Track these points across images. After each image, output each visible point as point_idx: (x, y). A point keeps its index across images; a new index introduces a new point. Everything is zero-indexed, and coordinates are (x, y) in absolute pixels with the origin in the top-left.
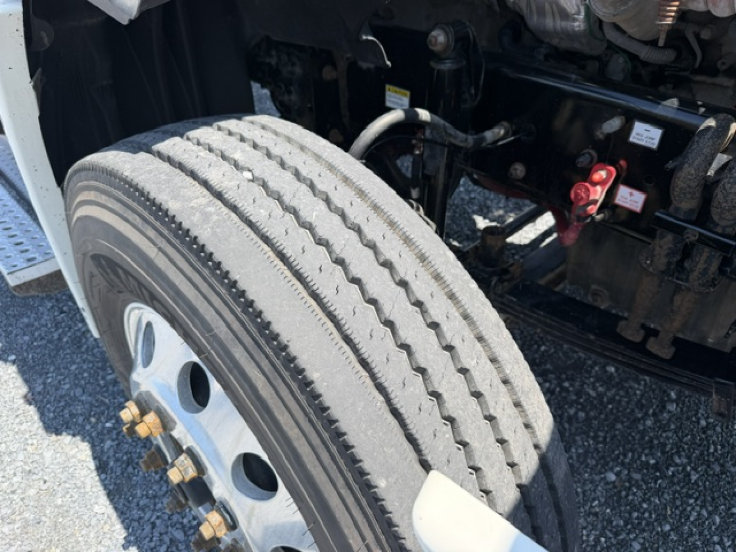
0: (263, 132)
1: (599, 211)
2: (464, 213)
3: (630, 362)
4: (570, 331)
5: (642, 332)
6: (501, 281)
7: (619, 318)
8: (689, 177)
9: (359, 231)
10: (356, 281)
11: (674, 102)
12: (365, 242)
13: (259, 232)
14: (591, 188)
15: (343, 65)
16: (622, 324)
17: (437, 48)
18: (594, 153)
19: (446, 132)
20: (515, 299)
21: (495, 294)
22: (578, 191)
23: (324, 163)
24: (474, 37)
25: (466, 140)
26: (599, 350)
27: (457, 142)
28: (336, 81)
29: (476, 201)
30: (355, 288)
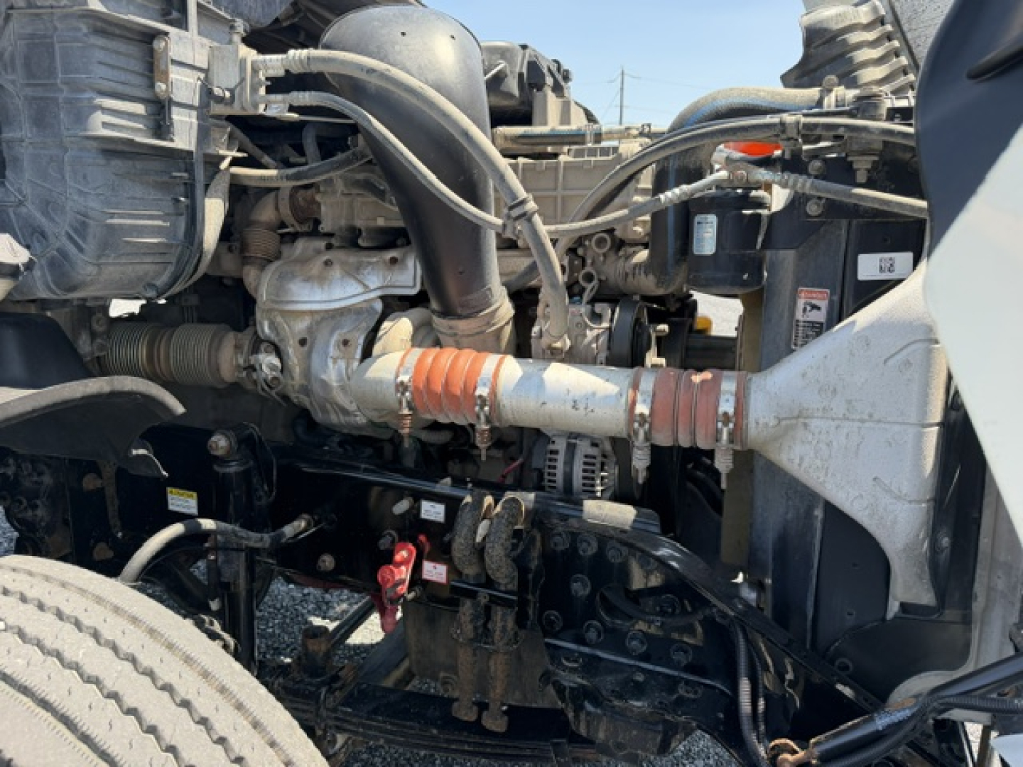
0: (13, 575)
1: (410, 589)
2: (297, 616)
3: (477, 749)
4: (413, 732)
5: (475, 708)
6: (331, 691)
7: (451, 701)
8: (462, 547)
9: (133, 660)
10: (132, 712)
11: (448, 480)
12: (141, 670)
13: (16, 685)
14: (395, 570)
15: (109, 471)
16: (455, 705)
17: (220, 453)
18: (393, 533)
19: (236, 535)
20: (350, 710)
21: (328, 709)
22: (384, 573)
23: (90, 596)
24: (258, 436)
25: (262, 539)
26: (445, 745)
27: (252, 544)
28: (101, 491)
29: (311, 597)
30: (131, 719)
